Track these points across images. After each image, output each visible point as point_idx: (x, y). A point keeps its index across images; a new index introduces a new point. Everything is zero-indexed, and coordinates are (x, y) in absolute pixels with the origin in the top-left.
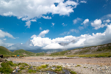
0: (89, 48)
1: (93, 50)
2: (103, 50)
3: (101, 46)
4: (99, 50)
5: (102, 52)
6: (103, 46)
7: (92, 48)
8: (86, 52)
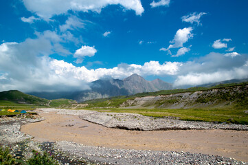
0: (178, 95)
1: (187, 100)
2: (211, 100)
3: (205, 92)
4: (200, 100)
5: (209, 106)
6: (209, 92)
7: (184, 95)
8: (171, 102)
